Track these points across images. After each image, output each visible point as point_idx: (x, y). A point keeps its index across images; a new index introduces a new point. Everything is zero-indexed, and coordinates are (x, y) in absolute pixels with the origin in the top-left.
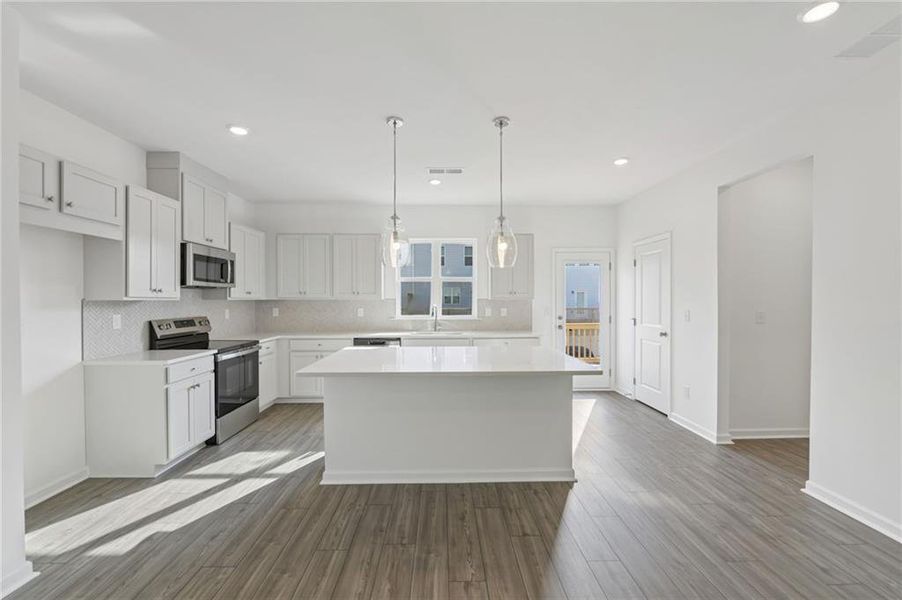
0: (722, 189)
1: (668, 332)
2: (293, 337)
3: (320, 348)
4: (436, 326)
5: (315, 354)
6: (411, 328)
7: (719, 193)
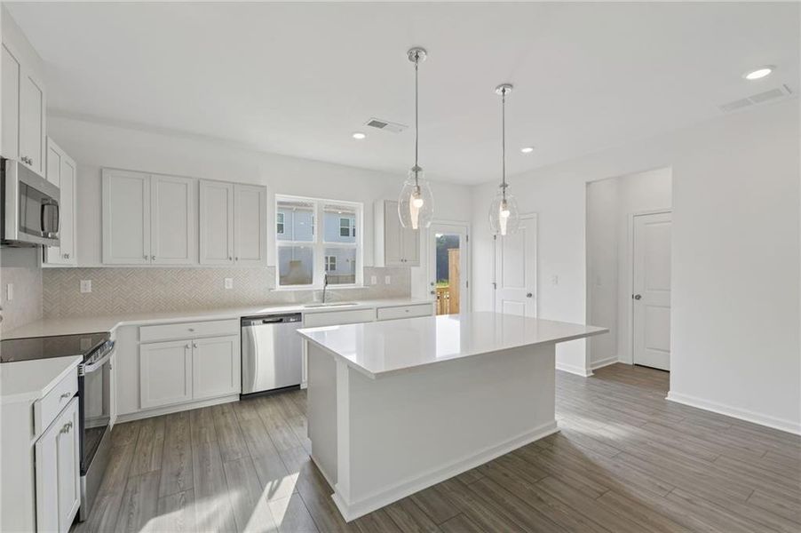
0: (588, 184)
1: (535, 293)
2: (144, 322)
3: (191, 334)
4: (323, 297)
5: (184, 343)
6: (293, 300)
7: (587, 186)
